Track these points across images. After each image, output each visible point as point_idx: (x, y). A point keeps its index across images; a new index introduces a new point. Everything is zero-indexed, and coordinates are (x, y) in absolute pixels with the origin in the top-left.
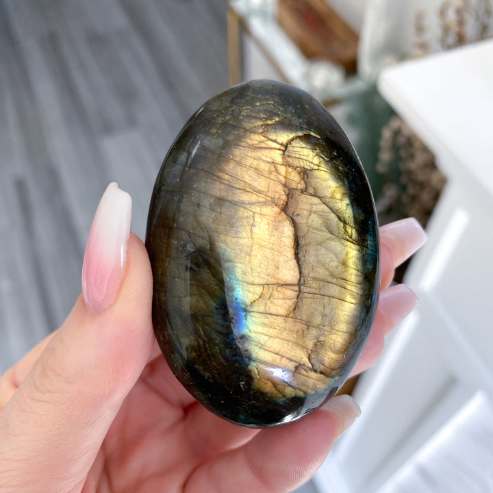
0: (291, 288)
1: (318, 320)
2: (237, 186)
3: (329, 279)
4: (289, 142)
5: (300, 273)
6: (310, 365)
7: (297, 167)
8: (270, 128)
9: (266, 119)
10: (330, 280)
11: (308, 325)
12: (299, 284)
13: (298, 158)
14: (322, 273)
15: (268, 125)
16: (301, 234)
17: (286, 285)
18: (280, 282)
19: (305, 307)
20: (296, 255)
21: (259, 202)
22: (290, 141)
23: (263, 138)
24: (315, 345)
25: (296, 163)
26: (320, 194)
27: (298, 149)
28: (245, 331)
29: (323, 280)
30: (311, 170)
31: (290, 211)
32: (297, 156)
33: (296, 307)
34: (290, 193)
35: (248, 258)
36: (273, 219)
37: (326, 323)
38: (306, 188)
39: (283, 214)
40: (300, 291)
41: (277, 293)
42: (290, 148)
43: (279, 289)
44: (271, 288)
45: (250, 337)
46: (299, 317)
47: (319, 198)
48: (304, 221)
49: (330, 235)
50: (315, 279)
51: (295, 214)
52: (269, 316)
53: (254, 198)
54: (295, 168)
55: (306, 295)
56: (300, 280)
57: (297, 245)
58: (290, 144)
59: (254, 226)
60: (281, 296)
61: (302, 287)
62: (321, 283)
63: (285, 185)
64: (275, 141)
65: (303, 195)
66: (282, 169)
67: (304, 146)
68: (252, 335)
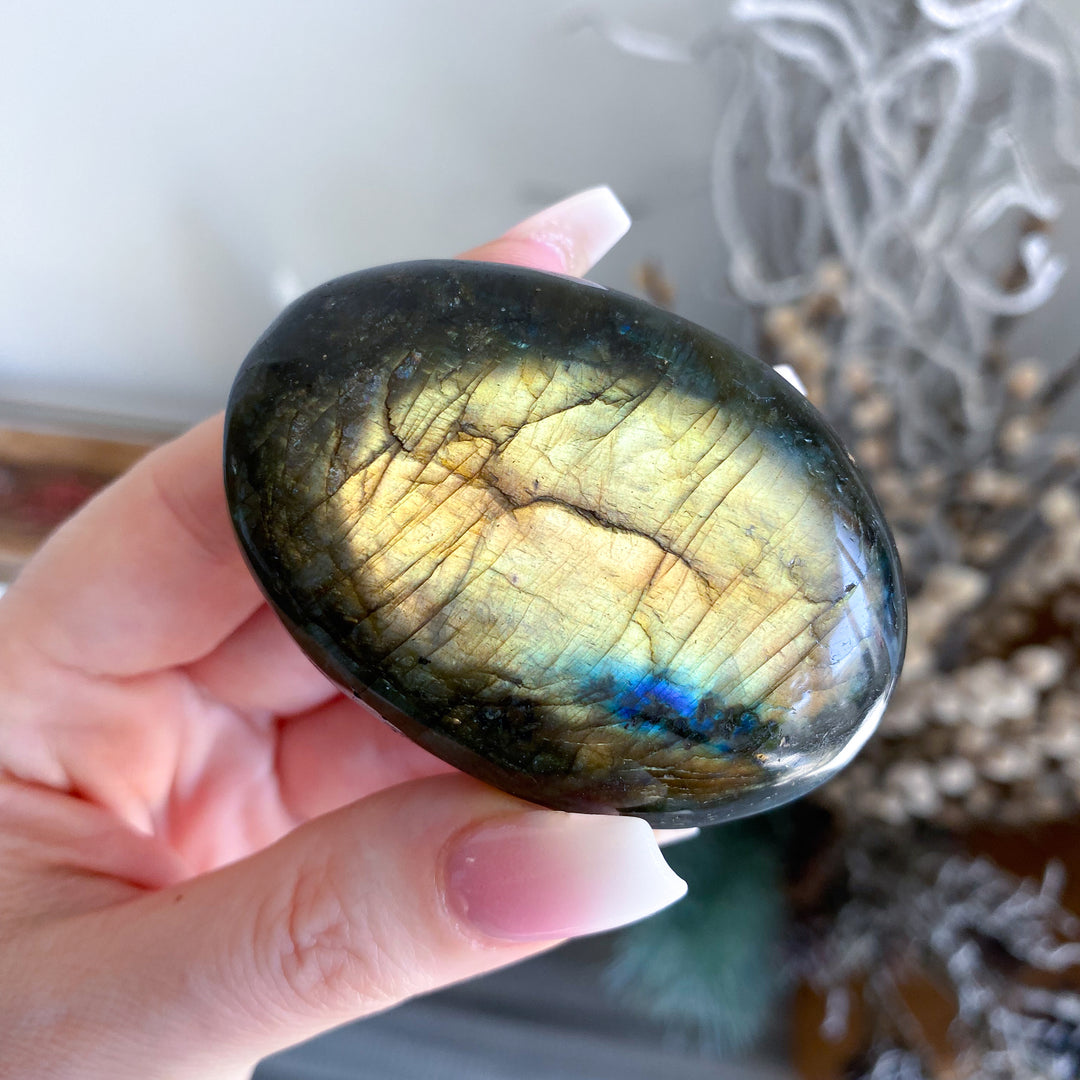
0: (664, 568)
1: (750, 549)
2: (422, 575)
3: (688, 483)
4: (390, 428)
5: (647, 536)
6: (822, 605)
7: (445, 437)
8: (343, 452)
9: (323, 447)
10: (691, 484)
11: (748, 571)
12: (666, 549)
13: (429, 426)
14: (668, 492)
15: (336, 451)
16: (574, 496)
17: (653, 576)
18: (641, 585)
19: (714, 559)
20: (609, 525)
21: (475, 548)
22: (389, 424)
23: (357, 478)
24: (793, 577)
25: (436, 434)
26: (519, 417)
27: (411, 415)
28: (696, 696)
29: (683, 499)
30: (464, 412)
31: (520, 495)
32: (423, 425)
33: (704, 578)
34: (487, 478)
35: (566, 623)
36: (519, 536)
37: (766, 534)
38: (494, 440)
39: (519, 512)
40: (680, 556)
41: (660, 601)
42: (401, 433)
43: (653, 592)
44: (645, 609)
45: (710, 693)
46: (726, 582)
47: (525, 423)
48: (554, 476)
49: (607, 439)
50: (671, 513)
51: (532, 488)
52: (694, 637)
53: (460, 555)
54: (444, 442)
55: (692, 545)
56: (659, 544)
57: (592, 515)
58: (394, 427)
59: (515, 579)
60: (669, 595)
61: (674, 547)
62: (687, 504)
63: (467, 480)
64: (374, 457)
65: (505, 454)
66: (434, 469)
67: (409, 400)
68: (710, 686)
